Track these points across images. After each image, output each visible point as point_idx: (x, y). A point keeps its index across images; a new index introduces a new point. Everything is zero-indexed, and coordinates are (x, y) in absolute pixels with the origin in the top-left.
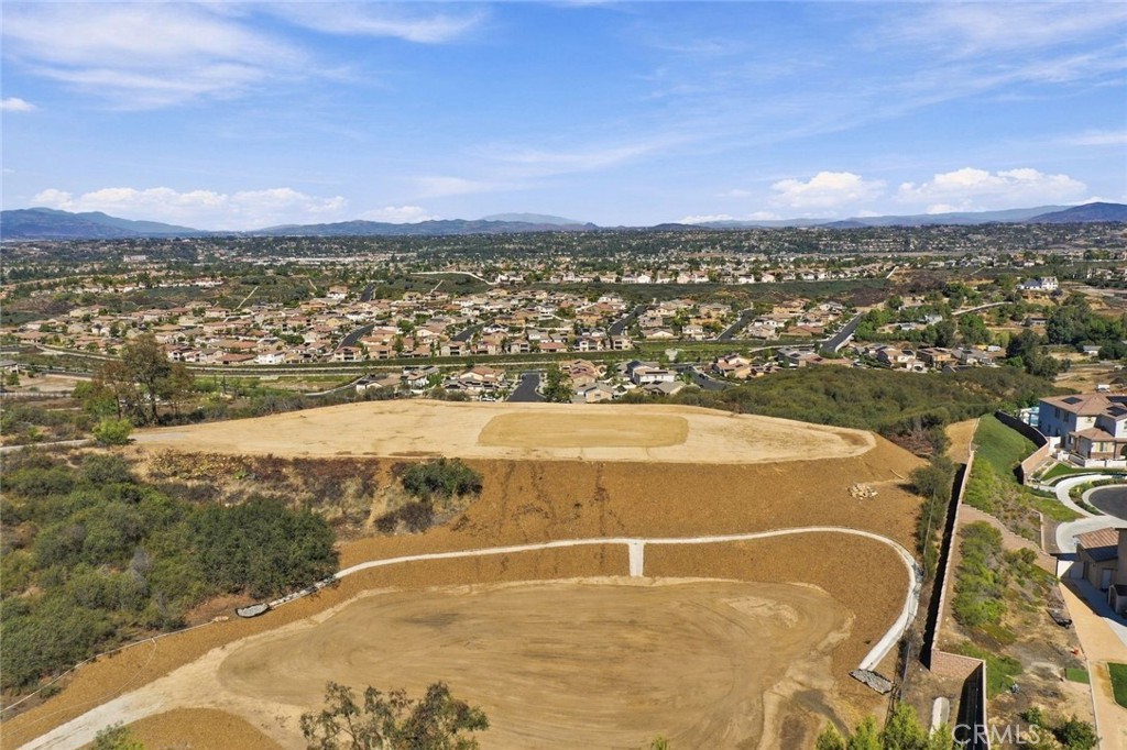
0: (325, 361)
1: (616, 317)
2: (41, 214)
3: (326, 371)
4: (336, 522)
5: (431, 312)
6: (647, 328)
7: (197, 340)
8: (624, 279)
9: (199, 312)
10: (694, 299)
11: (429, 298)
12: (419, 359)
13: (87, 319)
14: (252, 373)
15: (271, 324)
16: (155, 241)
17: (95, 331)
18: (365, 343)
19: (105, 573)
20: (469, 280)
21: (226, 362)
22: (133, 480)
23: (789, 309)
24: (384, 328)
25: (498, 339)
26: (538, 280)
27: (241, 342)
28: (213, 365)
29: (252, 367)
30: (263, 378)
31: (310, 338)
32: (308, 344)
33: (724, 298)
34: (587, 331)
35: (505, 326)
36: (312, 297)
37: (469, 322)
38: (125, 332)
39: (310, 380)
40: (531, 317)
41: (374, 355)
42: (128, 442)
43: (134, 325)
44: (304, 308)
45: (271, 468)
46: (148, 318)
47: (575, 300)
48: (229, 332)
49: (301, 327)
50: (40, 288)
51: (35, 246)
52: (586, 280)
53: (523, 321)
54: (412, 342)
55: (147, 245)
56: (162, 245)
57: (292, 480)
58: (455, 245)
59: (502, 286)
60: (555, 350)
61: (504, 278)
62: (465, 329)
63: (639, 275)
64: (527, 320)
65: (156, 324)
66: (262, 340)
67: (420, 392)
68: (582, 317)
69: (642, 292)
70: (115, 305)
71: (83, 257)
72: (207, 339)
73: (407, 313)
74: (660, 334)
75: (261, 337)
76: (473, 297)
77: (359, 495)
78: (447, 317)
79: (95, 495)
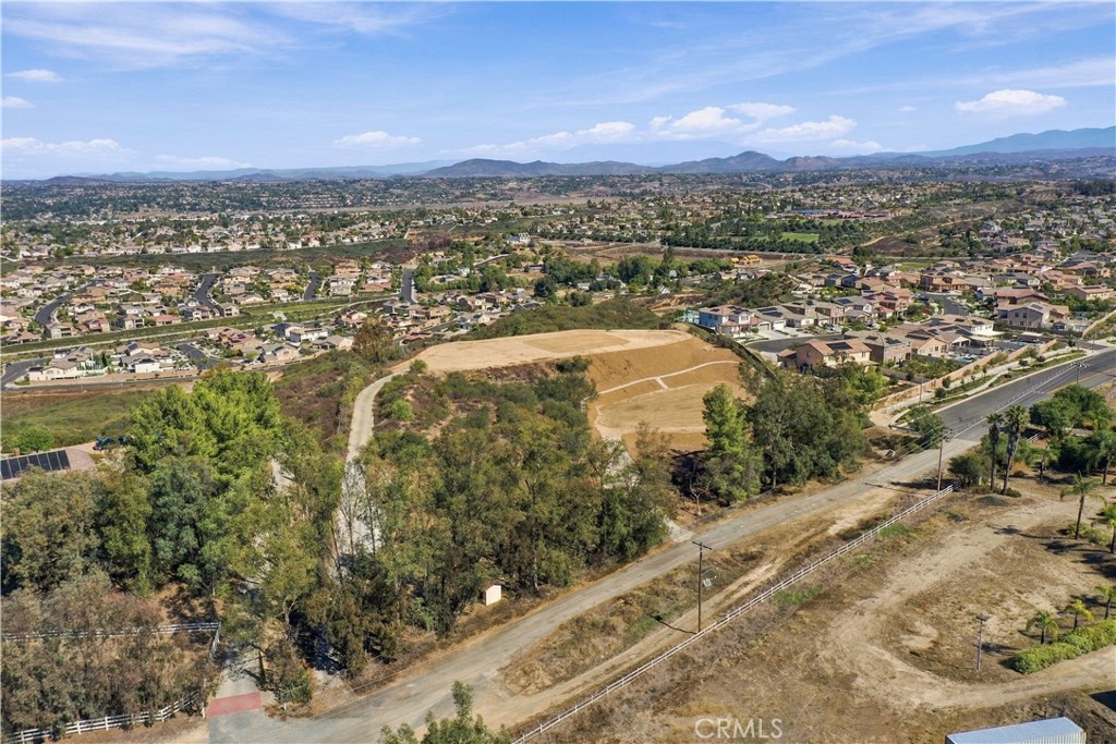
6: (235, 296)
10: (256, 265)
23: (349, 270)
33: (284, 263)
40: (107, 293)
59: (29, 263)
60: (170, 323)
61: (26, 253)
63: (188, 246)
74: (251, 299)
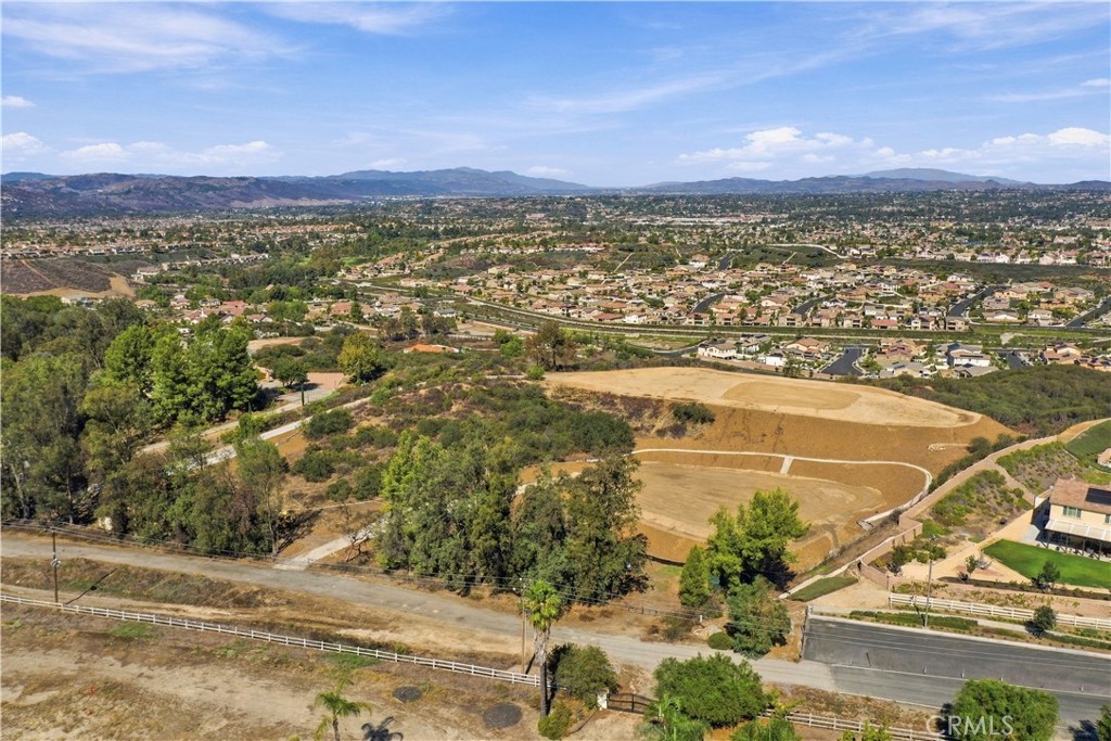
0: (679, 323)
1: (961, 297)
2: (464, 173)
3: (678, 333)
4: (636, 429)
5: (778, 284)
6: (990, 311)
7: (580, 299)
8: (980, 258)
9: (583, 275)
10: (1053, 282)
11: (779, 270)
12: (758, 327)
13: (500, 276)
14: (620, 330)
15: (638, 288)
16: (551, 200)
17: (506, 287)
18: (714, 310)
19: (535, 435)
20: (821, 253)
21: (600, 320)
22: (544, 397)
24: (734, 297)
25: (833, 314)
26: (890, 255)
27: (613, 303)
28: (591, 321)
29: (620, 325)
30: (627, 335)
31: (670, 303)
32: (667, 308)
33: (1089, 282)
34: (925, 309)
35: (844, 301)
36: (676, 264)
37: (812, 295)
38: (527, 289)
39: (664, 339)
40: (871, 293)
41: (720, 321)
42: (543, 379)
43: (534, 283)
44: (669, 274)
45: (608, 399)
46: (545, 278)
47: (921, 278)
48: (605, 293)
49: (663, 292)
50: (466, 246)
51: (460, 203)
52: (939, 257)
53: (864, 297)
54: (755, 310)
55: (546, 203)
56: (558, 203)
57: (618, 406)
58: (829, 206)
59: (853, 260)
60: (886, 327)
61: (856, 252)
62: (807, 301)
63: (998, 254)
64: (867, 296)
65: (551, 283)
66: (631, 301)
67: (750, 357)
68: (924, 296)
69: (997, 272)
70: (520, 265)
71: (496, 214)
72: (588, 298)
73: (755, 283)
74: (1002, 317)
75: (631, 298)
76: (820, 270)
77: (651, 416)
78: (793, 289)
79: (530, 402)
